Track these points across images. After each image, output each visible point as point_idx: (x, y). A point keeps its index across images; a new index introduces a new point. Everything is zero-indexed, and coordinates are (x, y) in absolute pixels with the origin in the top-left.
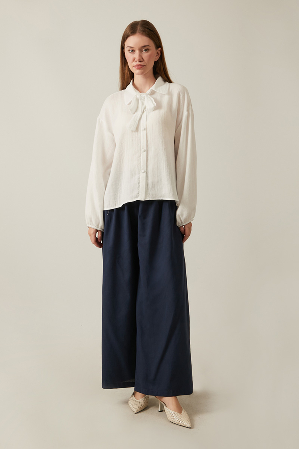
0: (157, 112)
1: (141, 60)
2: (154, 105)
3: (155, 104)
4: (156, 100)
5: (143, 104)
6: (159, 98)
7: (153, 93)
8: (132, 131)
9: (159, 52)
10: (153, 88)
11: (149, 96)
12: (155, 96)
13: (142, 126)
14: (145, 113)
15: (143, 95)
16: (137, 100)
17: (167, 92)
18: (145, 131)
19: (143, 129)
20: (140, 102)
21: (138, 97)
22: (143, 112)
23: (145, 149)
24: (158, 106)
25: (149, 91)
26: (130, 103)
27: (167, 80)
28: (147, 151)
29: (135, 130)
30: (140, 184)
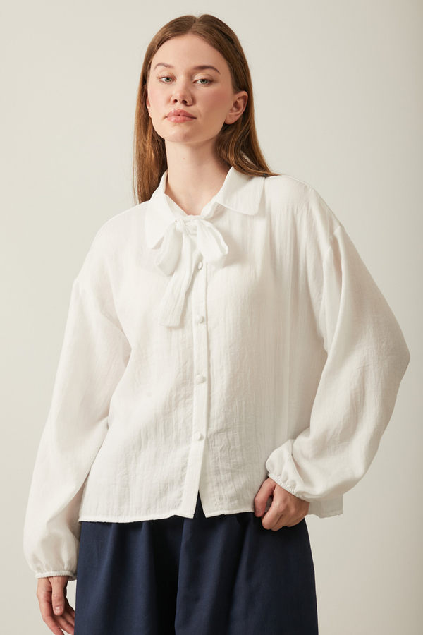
0: (234, 270)
1: (189, 101)
2: (222, 249)
3: (227, 248)
4: (228, 237)
5: (193, 246)
6: (236, 231)
7: (219, 212)
8: (170, 328)
9: (241, 102)
10: (218, 198)
11: (208, 224)
12: (223, 222)
13: (195, 314)
14: (202, 274)
15: (193, 221)
16: (178, 236)
17: (257, 207)
18: (204, 326)
19: (198, 318)
20: (186, 241)
21: (179, 227)
22: (197, 270)
23: (205, 374)
24: (236, 256)
25: (207, 210)
26: (158, 246)
27: (254, 165)
28: (209, 381)
29: (177, 323)
30: (188, 471)
